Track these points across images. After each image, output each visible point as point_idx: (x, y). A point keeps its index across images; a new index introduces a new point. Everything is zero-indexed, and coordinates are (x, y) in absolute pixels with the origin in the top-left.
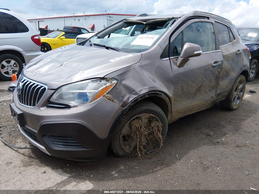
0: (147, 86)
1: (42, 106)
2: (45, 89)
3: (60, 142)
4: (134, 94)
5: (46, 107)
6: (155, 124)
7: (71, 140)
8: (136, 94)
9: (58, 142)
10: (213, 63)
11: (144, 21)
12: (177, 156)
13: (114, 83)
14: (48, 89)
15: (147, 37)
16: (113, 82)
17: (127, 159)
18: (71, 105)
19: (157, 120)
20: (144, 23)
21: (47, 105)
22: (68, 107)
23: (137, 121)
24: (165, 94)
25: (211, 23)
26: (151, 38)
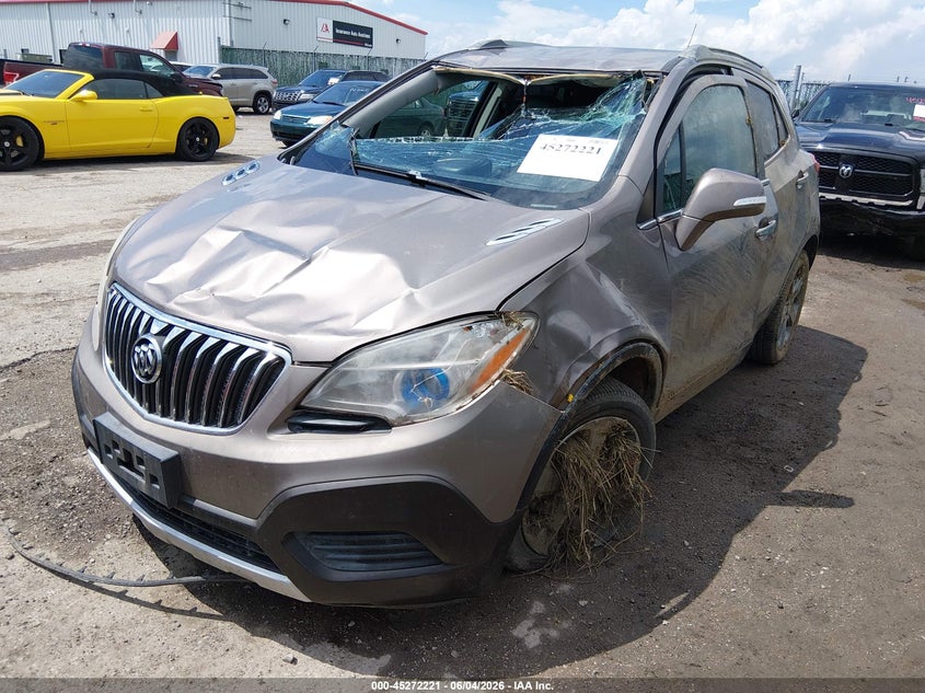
0: (615, 328)
1: (274, 427)
2: (280, 362)
3: (349, 551)
4: (580, 360)
5: (288, 430)
6: (625, 448)
7: (395, 541)
8: (588, 357)
9: (340, 551)
10: (757, 225)
11: (522, 76)
12: (687, 543)
13: (528, 327)
14: (293, 363)
15: (573, 144)
16: (525, 324)
17: (538, 575)
18: (390, 417)
19: (629, 435)
20: (523, 82)
21: (293, 420)
22: (379, 424)
23: (577, 445)
24: (657, 346)
25: (739, 87)
26: (588, 149)
